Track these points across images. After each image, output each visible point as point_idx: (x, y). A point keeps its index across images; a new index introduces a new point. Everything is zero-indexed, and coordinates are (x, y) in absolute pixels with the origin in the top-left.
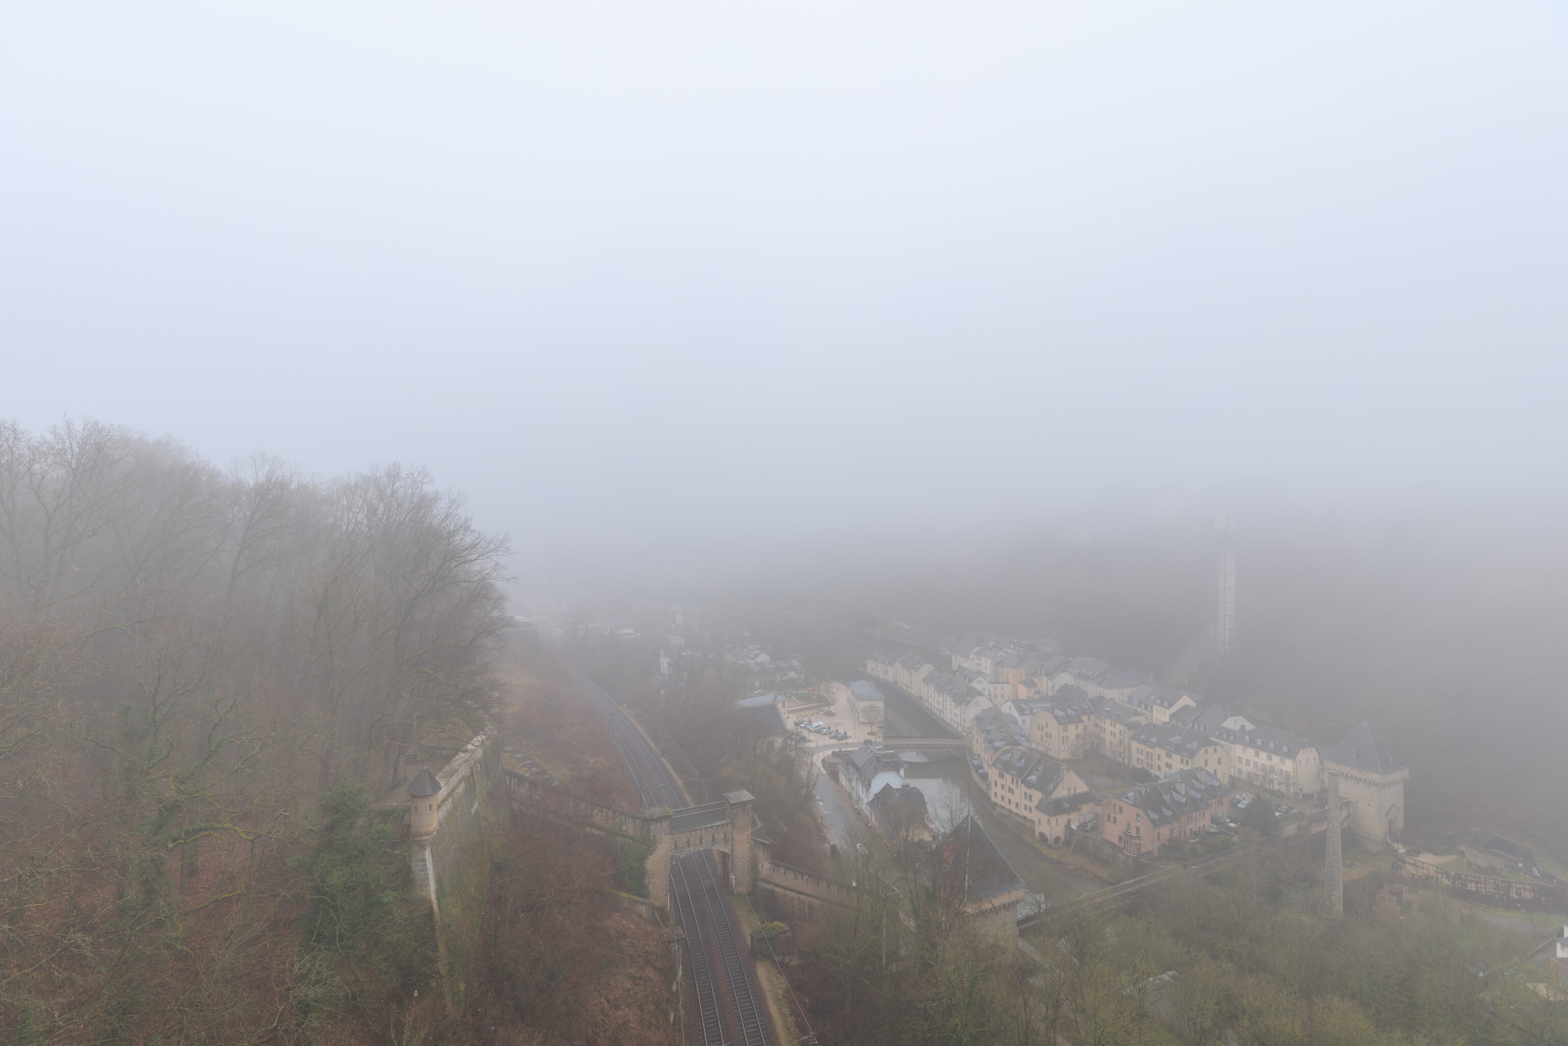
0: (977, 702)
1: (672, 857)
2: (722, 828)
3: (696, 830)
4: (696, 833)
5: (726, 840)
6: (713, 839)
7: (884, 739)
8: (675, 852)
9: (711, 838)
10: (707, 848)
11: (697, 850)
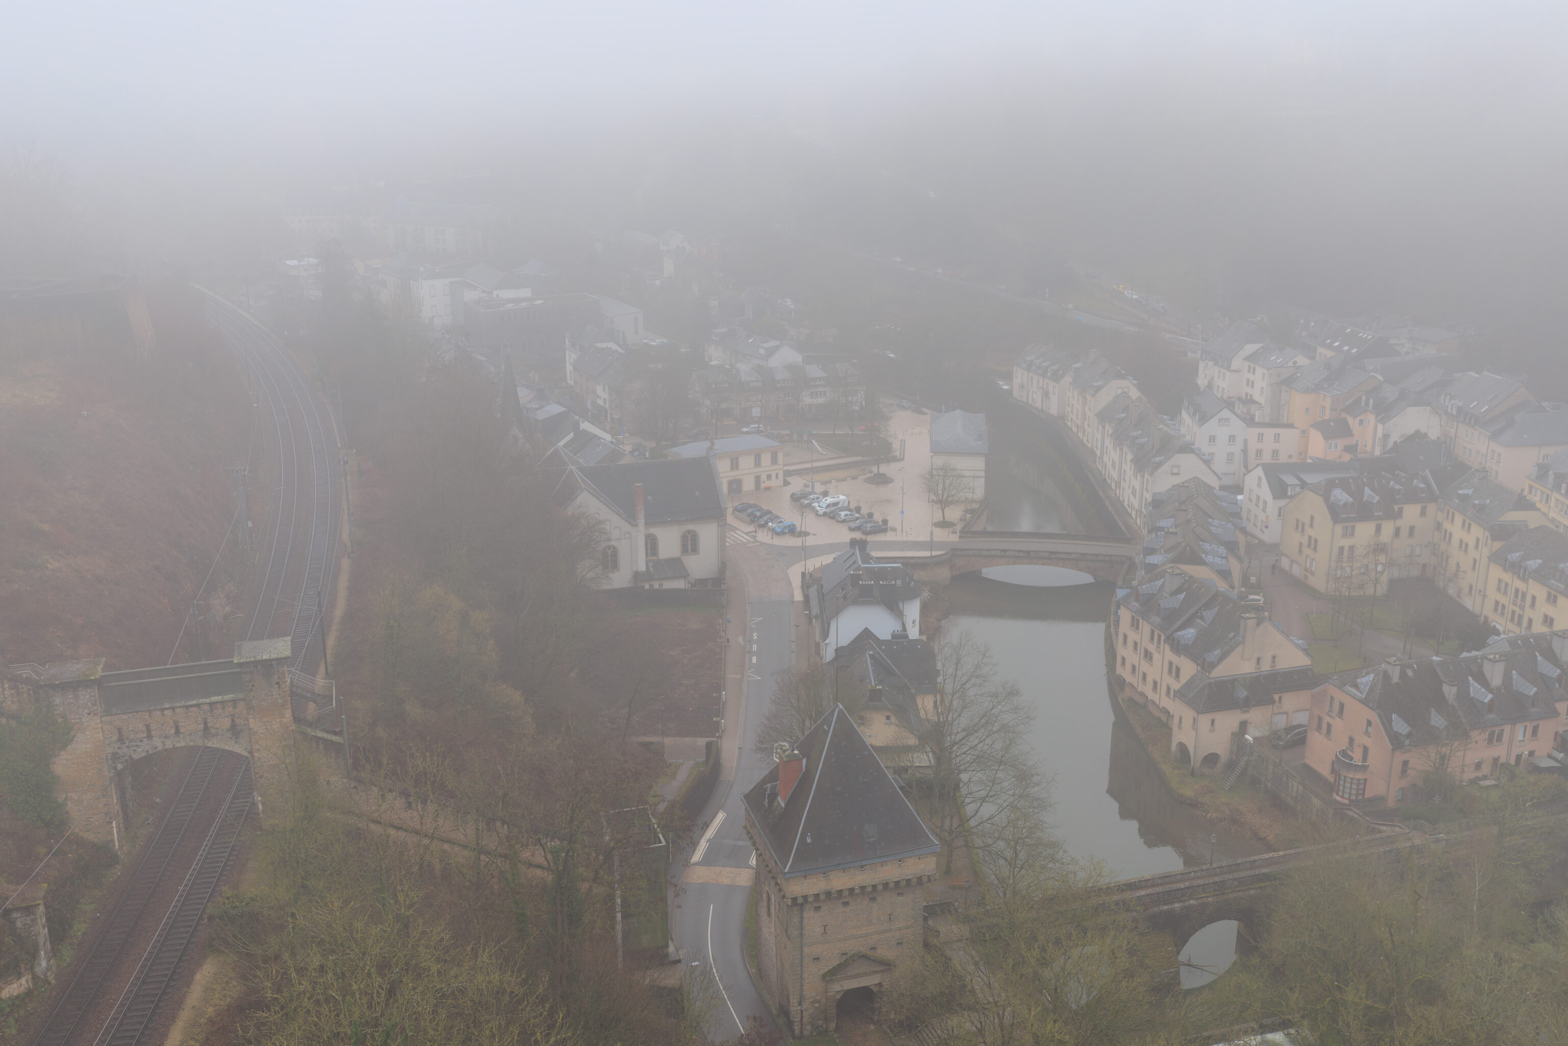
0: (1178, 467)
1: (115, 757)
2: (223, 708)
3: (163, 710)
4: (163, 715)
5: (235, 731)
6: (206, 728)
7: (960, 537)
8: (119, 748)
9: (202, 726)
10: (192, 744)
11: (169, 744)
